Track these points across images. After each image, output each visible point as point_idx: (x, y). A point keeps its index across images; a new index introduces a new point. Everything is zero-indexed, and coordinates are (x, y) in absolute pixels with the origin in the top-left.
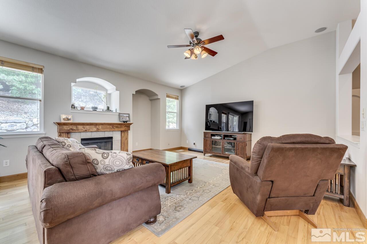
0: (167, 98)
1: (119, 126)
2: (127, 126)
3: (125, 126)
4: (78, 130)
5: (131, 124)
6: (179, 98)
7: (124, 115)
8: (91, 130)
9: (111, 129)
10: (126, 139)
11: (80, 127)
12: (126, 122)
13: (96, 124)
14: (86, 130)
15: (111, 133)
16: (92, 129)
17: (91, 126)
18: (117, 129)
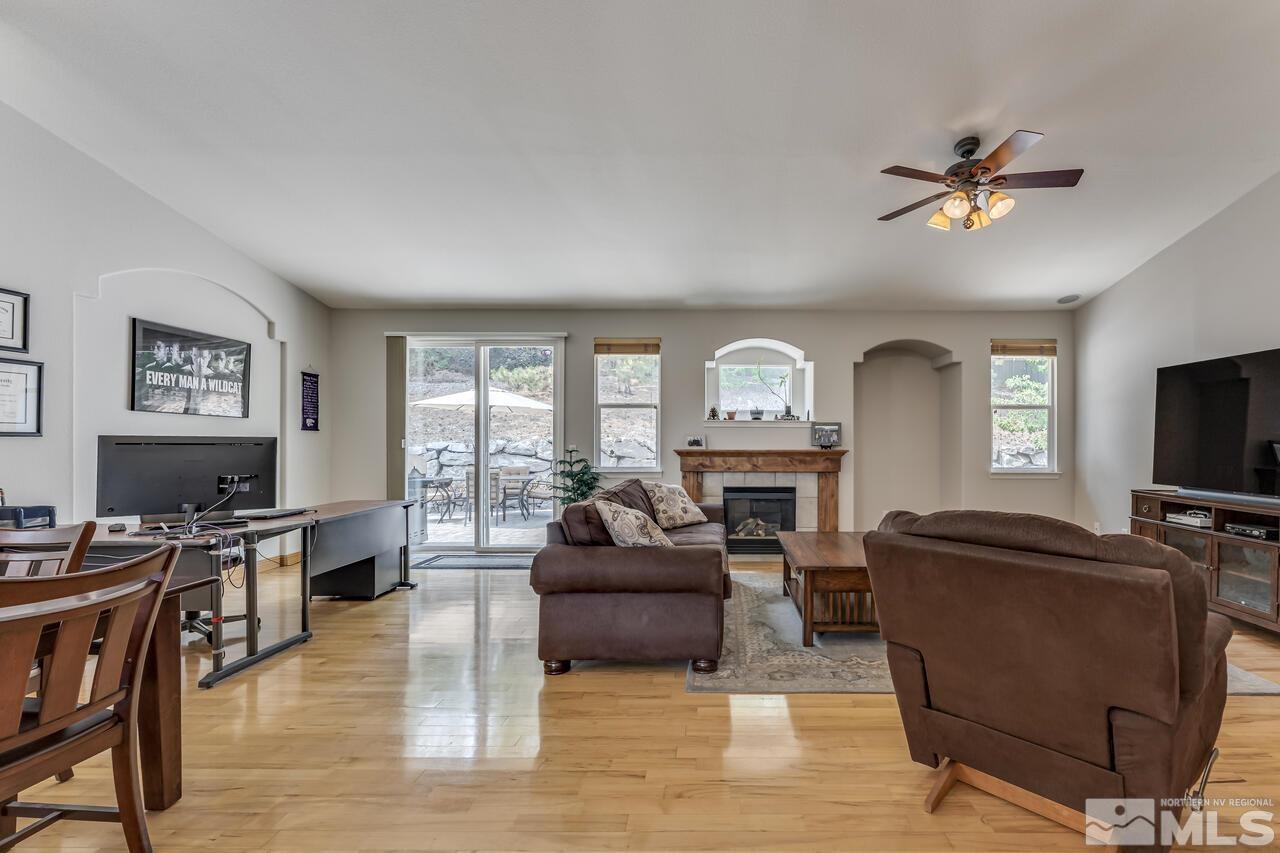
0: (993, 357)
1: (808, 458)
2: (831, 460)
3: (824, 458)
4: (713, 467)
5: (843, 453)
6: (1059, 347)
7: (827, 428)
8: (740, 468)
9: (788, 466)
10: (833, 496)
11: (718, 461)
12: (830, 447)
13: (750, 455)
14: (729, 468)
15: (792, 476)
16: (742, 466)
17: (740, 458)
18: (803, 465)
